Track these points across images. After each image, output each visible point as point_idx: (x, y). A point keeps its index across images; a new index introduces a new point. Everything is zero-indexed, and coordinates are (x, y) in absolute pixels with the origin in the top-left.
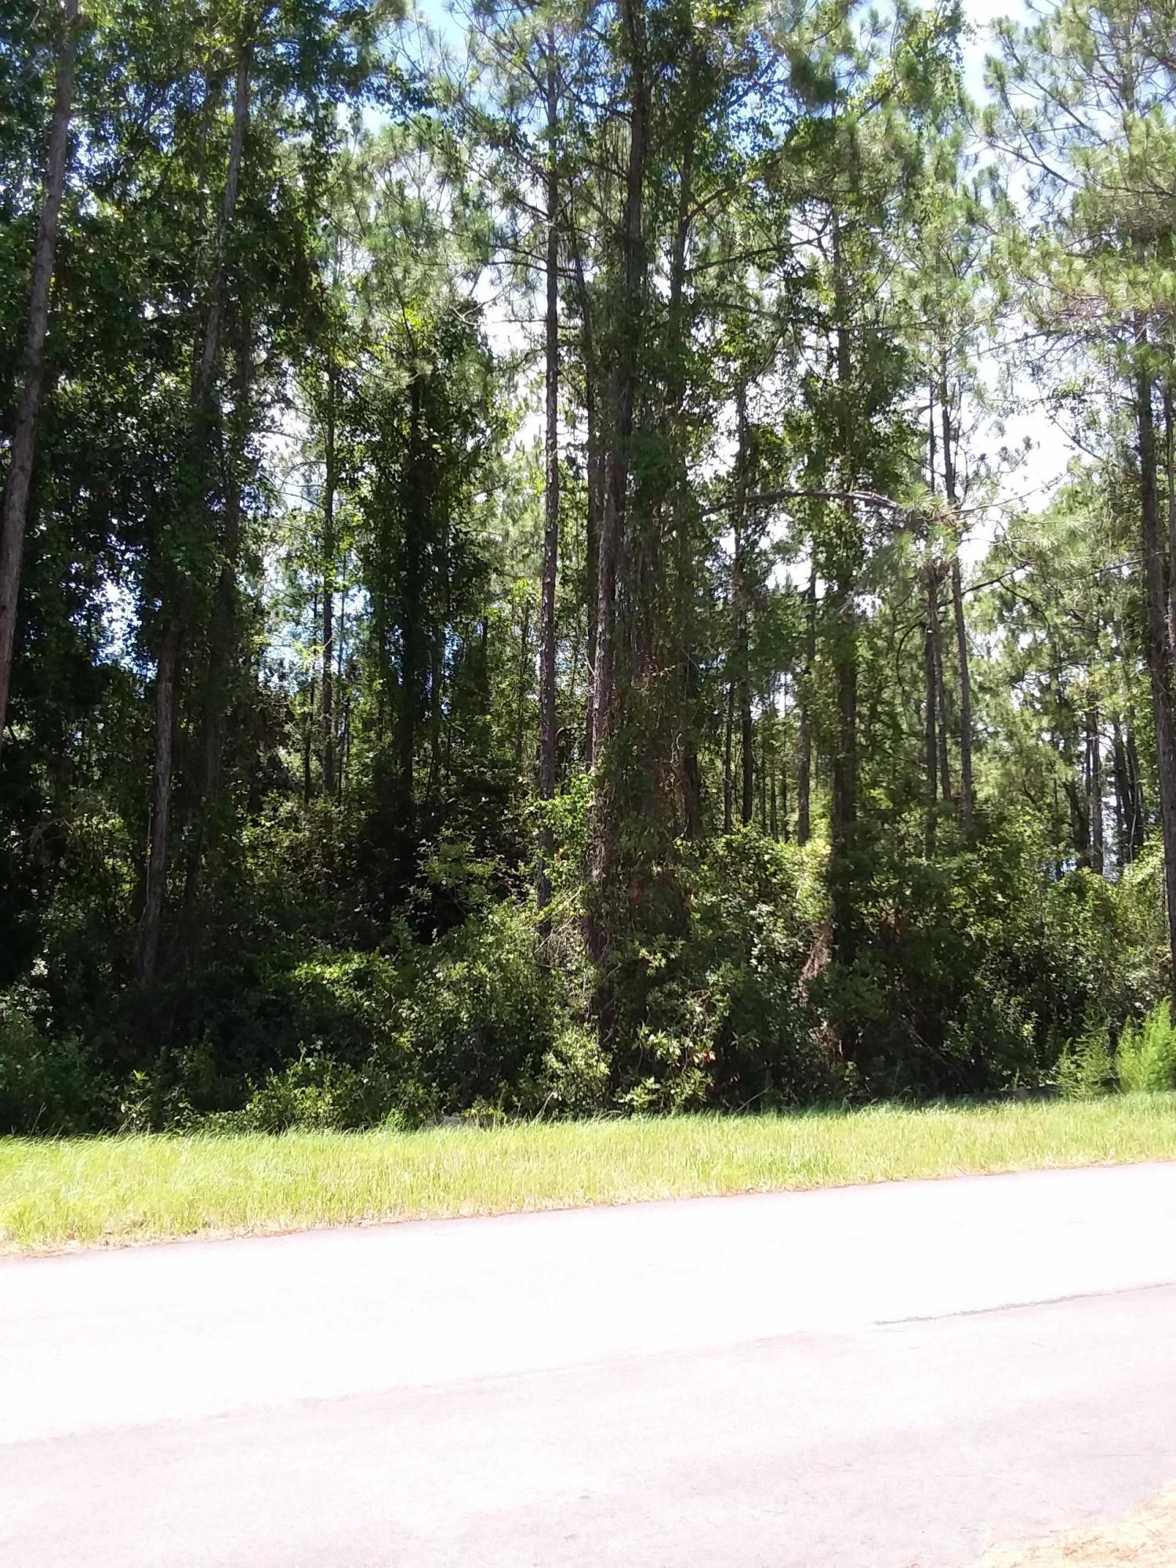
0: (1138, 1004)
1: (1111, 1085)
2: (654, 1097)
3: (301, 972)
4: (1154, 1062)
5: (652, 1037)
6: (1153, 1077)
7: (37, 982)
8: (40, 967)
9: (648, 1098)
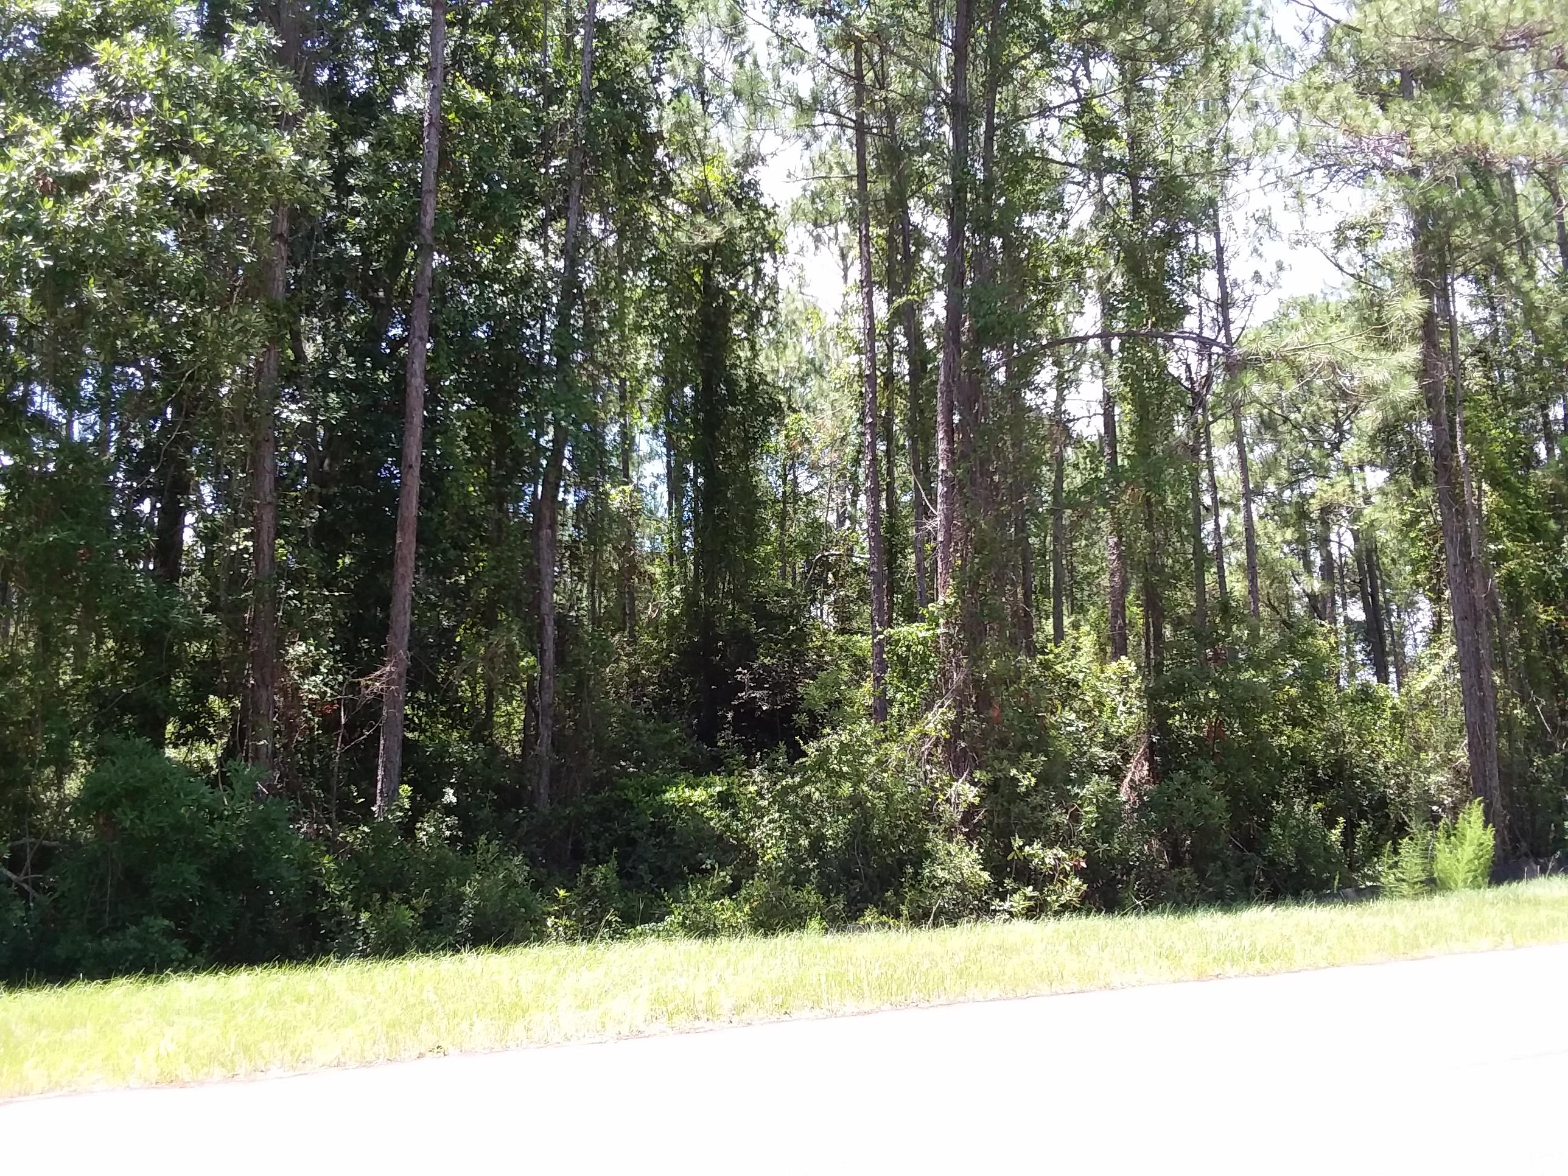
0: (1435, 808)
1: (1432, 884)
2: (1032, 903)
3: (670, 795)
4: (1471, 861)
5: (1027, 848)
6: (1470, 875)
7: (449, 810)
8: (450, 797)
9: (1027, 904)
